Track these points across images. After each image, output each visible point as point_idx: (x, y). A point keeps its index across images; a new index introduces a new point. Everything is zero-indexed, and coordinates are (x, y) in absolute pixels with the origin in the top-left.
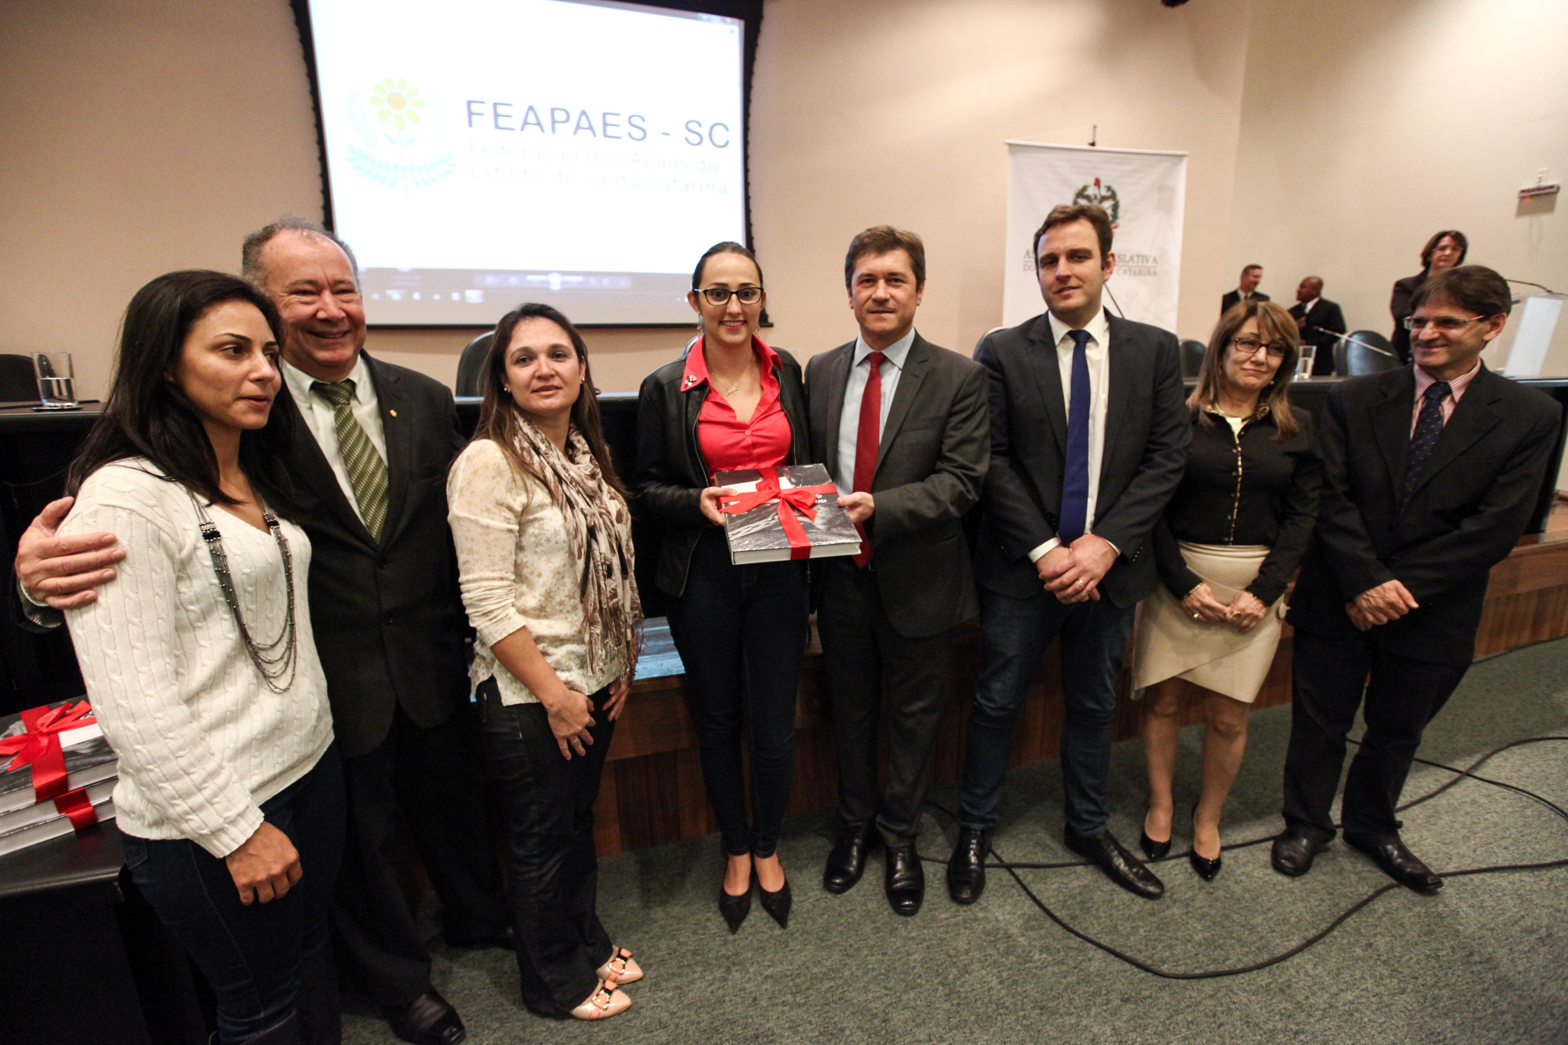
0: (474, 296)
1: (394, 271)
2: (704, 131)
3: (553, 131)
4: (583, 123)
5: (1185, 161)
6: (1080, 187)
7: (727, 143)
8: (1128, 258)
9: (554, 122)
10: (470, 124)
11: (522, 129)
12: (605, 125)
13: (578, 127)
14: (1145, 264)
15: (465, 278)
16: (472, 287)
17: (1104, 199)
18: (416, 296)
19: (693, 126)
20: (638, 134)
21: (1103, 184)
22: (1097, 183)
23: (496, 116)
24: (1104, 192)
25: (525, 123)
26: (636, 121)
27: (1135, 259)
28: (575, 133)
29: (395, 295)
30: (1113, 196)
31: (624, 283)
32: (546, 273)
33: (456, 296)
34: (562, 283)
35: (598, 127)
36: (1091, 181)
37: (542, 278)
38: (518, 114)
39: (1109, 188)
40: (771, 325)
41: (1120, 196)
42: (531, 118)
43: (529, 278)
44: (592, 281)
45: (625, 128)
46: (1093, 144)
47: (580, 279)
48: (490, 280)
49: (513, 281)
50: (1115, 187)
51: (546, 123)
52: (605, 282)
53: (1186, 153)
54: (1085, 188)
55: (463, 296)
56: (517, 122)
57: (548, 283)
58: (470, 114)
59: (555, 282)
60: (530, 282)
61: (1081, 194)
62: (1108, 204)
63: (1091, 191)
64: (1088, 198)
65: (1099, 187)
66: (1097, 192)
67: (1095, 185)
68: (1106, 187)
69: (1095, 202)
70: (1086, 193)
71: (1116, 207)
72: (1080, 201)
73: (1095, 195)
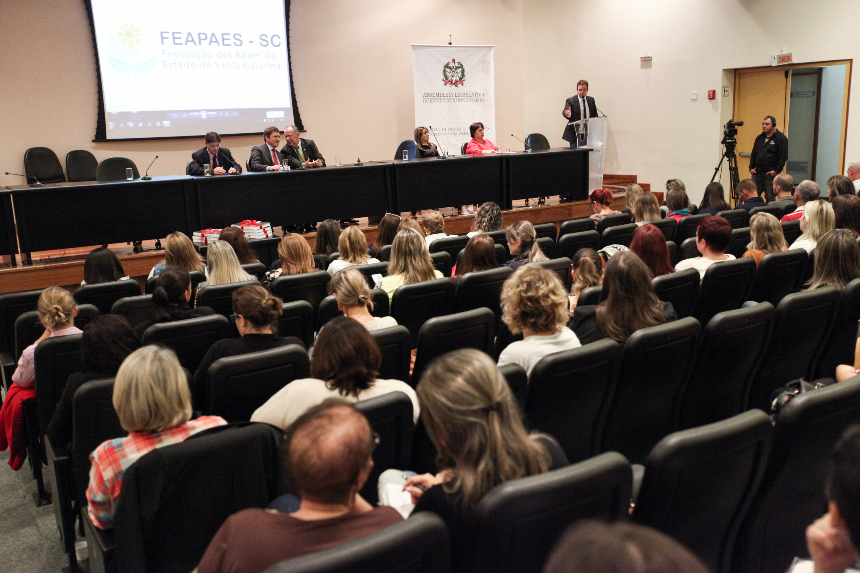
0: (166, 123)
1: (130, 113)
2: (269, 39)
3: (200, 44)
4: (213, 39)
5: (493, 48)
6: (446, 63)
7: (280, 44)
8: (471, 94)
9: (200, 40)
10: (163, 43)
11: (186, 44)
12: (223, 39)
13: (211, 41)
14: (479, 97)
15: (162, 115)
16: (166, 120)
17: (457, 68)
18: (141, 125)
19: (263, 37)
20: (238, 43)
21: (456, 62)
22: (454, 61)
23: (174, 38)
24: (457, 65)
25: (187, 41)
26: (237, 37)
27: (474, 94)
28: (210, 44)
29: (131, 125)
30: (462, 66)
31: (235, 114)
32: (199, 111)
33: (158, 124)
34: (207, 115)
35: (220, 41)
36: (451, 61)
37: (198, 113)
38: (184, 36)
39: (459, 63)
40: (305, 131)
41: (464, 67)
42: (189, 39)
43: (192, 114)
44: (221, 114)
45: (232, 40)
46: (450, 43)
47: (215, 113)
48: (174, 115)
49: (184, 115)
50: (462, 62)
51: (197, 40)
52: (227, 114)
53: (493, 46)
54: (448, 64)
55: (162, 124)
56: (183, 41)
57: (200, 115)
58: (162, 38)
59: (204, 115)
60: (192, 116)
61: (447, 66)
62: (459, 70)
63: (451, 65)
64: (450, 68)
65: (455, 63)
66: (454, 65)
67: (453, 62)
68: (458, 63)
69: (454, 70)
70: (449, 66)
71: (463, 72)
72: (447, 69)
73: (453, 67)
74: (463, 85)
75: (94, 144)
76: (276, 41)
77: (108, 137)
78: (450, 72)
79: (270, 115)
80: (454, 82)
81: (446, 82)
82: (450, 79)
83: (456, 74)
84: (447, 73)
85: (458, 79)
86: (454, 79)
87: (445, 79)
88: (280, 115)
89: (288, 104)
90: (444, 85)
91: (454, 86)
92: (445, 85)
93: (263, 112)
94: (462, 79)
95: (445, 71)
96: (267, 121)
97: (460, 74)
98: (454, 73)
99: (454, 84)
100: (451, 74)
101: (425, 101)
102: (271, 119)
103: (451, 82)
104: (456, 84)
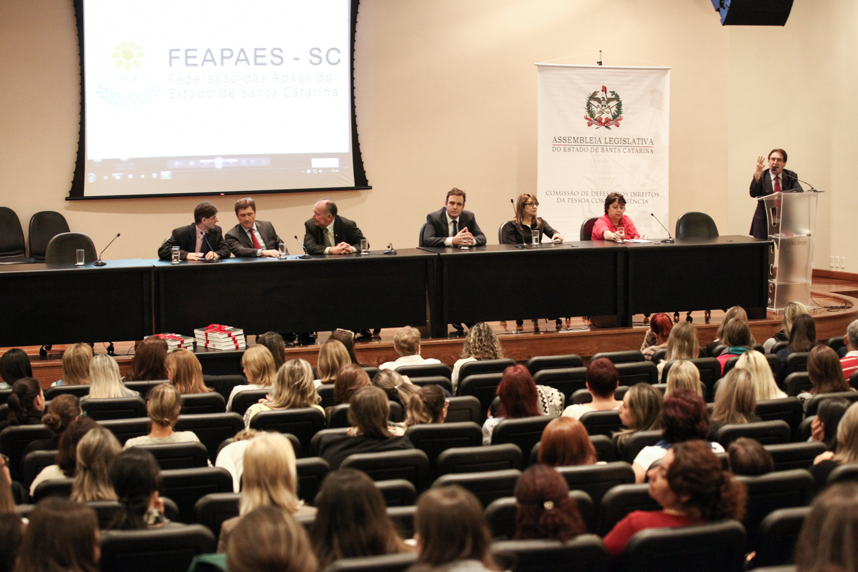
0: (166, 175)
1: (118, 161)
2: (323, 55)
3: (222, 64)
4: (241, 57)
5: (669, 71)
6: (592, 93)
7: (339, 60)
8: (631, 141)
9: (223, 58)
10: (171, 65)
11: (202, 65)
12: (256, 56)
13: (238, 60)
14: (644, 145)
15: (161, 163)
16: (166, 169)
17: (610, 100)
18: (130, 176)
19: (315, 52)
20: (277, 60)
21: (608, 91)
22: (604, 89)
23: (187, 57)
24: (609, 95)
25: (205, 60)
26: (277, 52)
27: (637, 141)
28: (236, 64)
29: (117, 176)
30: (617, 98)
31: (265, 162)
32: (213, 157)
33: (154, 176)
34: (224, 163)
35: (251, 58)
36: (599, 89)
37: (210, 161)
38: (200, 55)
39: (613, 93)
40: (370, 188)
41: (621, 98)
42: (208, 57)
43: (202, 161)
44: (244, 161)
45: (269, 57)
46: (600, 63)
47: (235, 160)
48: (177, 164)
49: (192, 163)
50: (617, 92)
51: (218, 59)
52: (252, 161)
53: (670, 67)
54: (595, 93)
55: (159, 175)
56: (199, 61)
57: (214, 164)
58: (171, 58)
59: (219, 164)
60: (203, 164)
61: (593, 97)
62: (613, 104)
63: (600, 95)
64: (598, 100)
65: (606, 93)
66: (604, 96)
67: (602, 91)
68: (611, 92)
69: (604, 103)
70: (596, 96)
71: (619, 106)
72: (592, 102)
73: (603, 98)
74: (618, 126)
75: (67, 203)
76: (333, 55)
77: (87, 194)
78: (598, 106)
79: (316, 163)
80: (603, 121)
81: (591, 120)
82: (597, 116)
83: (608, 110)
84: (593, 107)
85: (610, 116)
86: (604, 117)
87: (589, 117)
88: (334, 163)
89: (346, 147)
90: (587, 125)
91: (603, 128)
92: (589, 125)
93: (306, 159)
94: (616, 117)
95: (589, 104)
96: (312, 172)
97: (614, 110)
98: (604, 108)
99: (603, 124)
100: (599, 109)
101: (555, 149)
102: (318, 169)
103: (599, 121)
104: (606, 124)
